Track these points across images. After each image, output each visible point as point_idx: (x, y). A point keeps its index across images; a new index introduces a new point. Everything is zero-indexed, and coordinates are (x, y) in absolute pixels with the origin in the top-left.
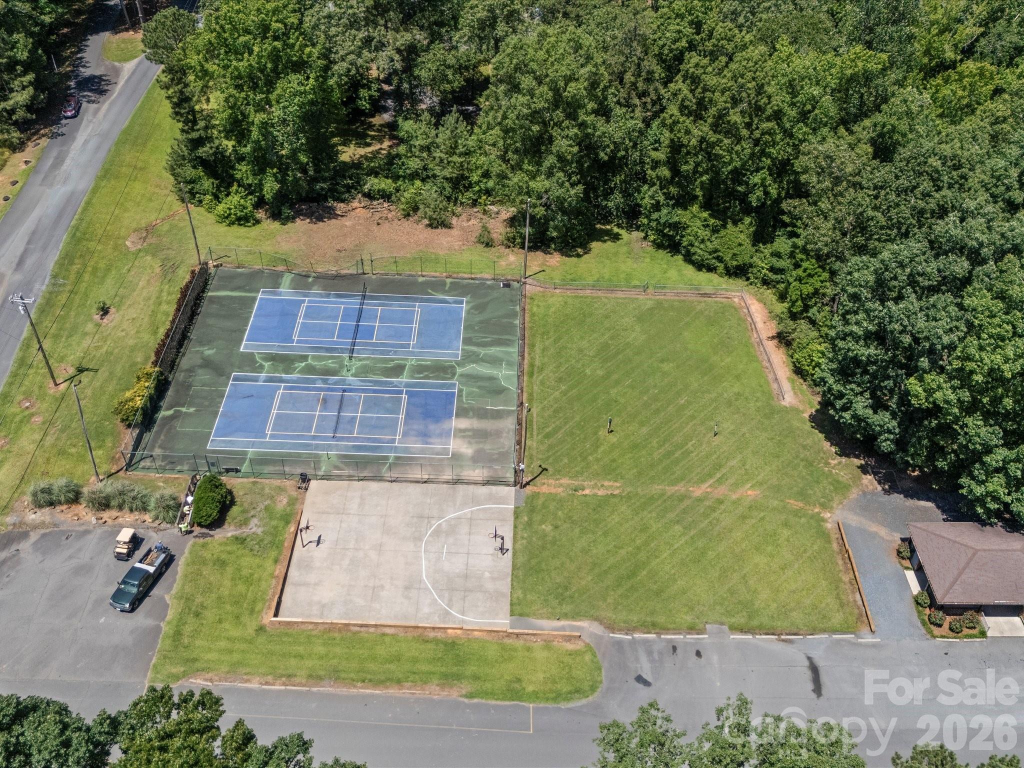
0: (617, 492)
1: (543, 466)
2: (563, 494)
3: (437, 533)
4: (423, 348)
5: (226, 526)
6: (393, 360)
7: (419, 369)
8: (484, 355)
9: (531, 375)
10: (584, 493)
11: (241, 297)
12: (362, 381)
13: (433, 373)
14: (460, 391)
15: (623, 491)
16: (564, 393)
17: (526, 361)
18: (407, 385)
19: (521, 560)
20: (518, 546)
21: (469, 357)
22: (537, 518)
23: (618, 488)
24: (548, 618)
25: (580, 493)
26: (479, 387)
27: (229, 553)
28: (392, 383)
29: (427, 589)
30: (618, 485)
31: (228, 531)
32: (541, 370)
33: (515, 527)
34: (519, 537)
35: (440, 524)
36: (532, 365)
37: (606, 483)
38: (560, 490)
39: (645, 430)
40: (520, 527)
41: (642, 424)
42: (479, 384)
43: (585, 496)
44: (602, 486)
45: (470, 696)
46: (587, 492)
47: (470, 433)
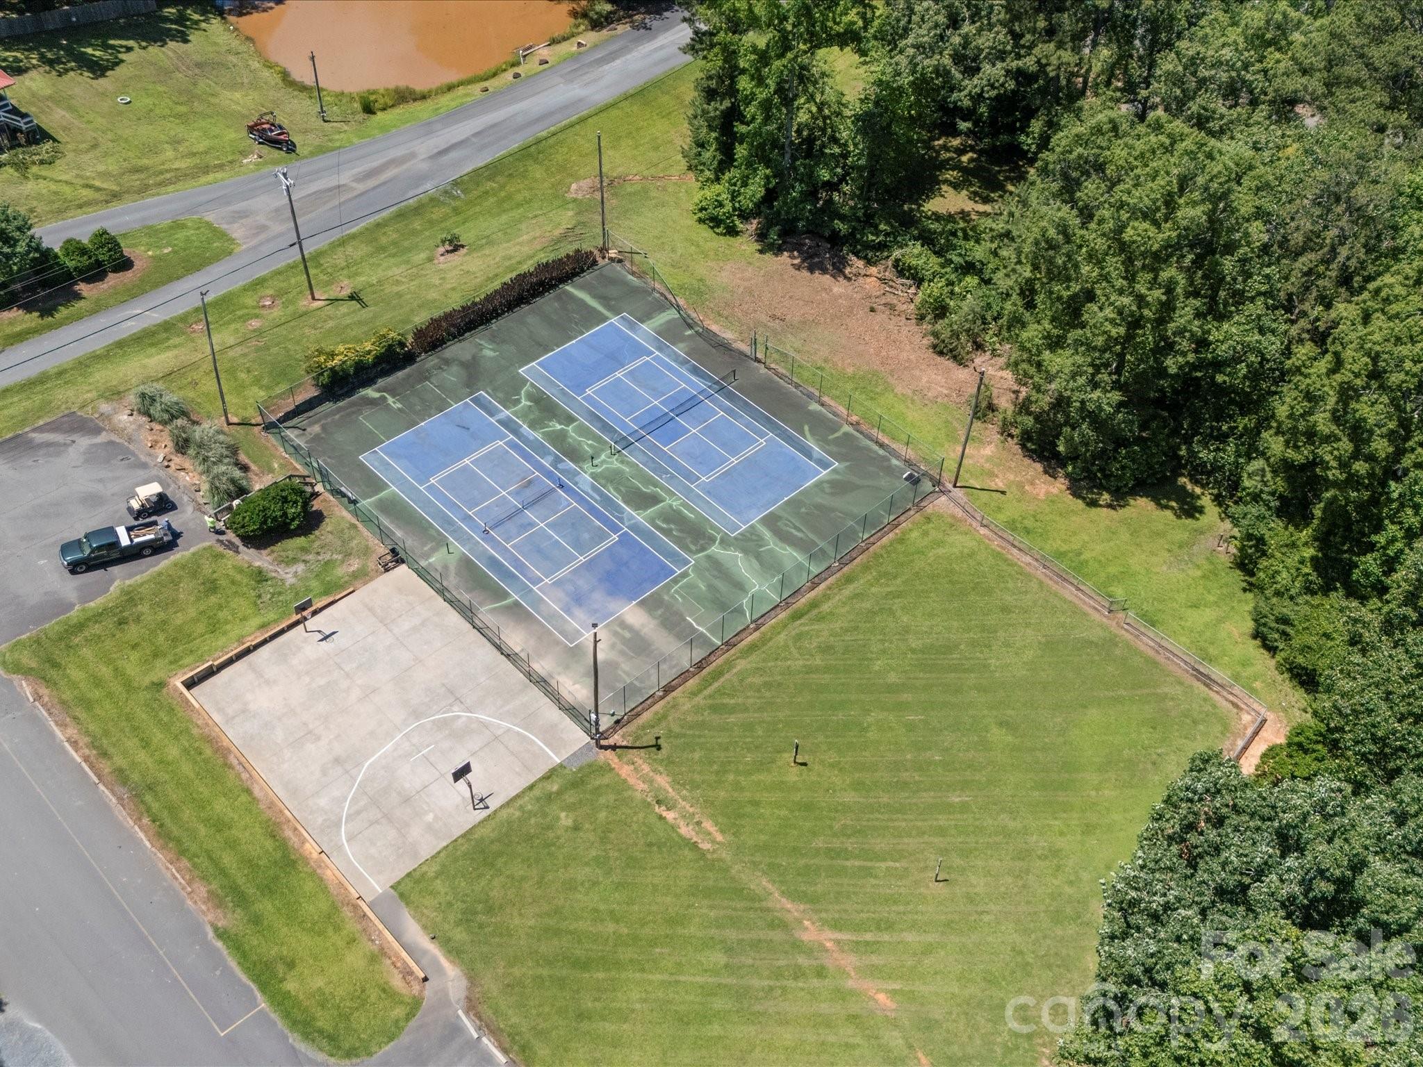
0: (705, 846)
1: (660, 742)
2: (638, 795)
3: (442, 725)
4: (709, 493)
5: (264, 552)
6: (656, 484)
7: (674, 517)
8: (771, 551)
9: (797, 616)
10: (664, 814)
11: (594, 309)
12: (594, 488)
13: (681, 531)
14: (684, 575)
15: (714, 851)
16: (810, 670)
17: (813, 594)
18: (636, 528)
19: (485, 832)
20: (504, 814)
21: (749, 543)
22: (571, 797)
23: (714, 841)
24: (425, 927)
25: (661, 810)
26: (710, 587)
27: (233, 582)
28: (621, 510)
29: (354, 779)
30: (719, 838)
31: (260, 559)
32: (821, 618)
33: (531, 787)
34: (520, 802)
35: (459, 717)
36: (814, 604)
37: (708, 825)
38: (642, 786)
39: (850, 797)
40: (537, 792)
41: (858, 786)
42: (719, 584)
43: (661, 818)
44: (699, 823)
45: (221, 934)
46: (670, 816)
47: (627, 635)
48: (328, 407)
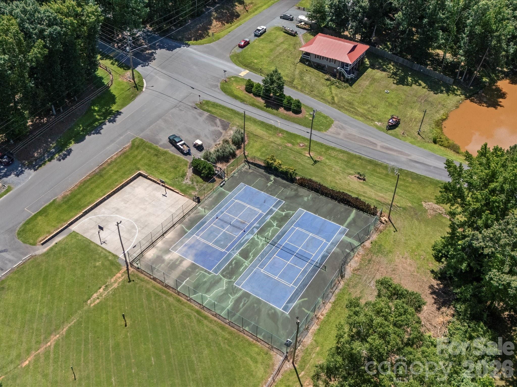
0: (89, 302)
1: (132, 282)
2: (109, 280)
3: (133, 227)
4: (255, 273)
5: (192, 174)
6: (254, 256)
7: (238, 264)
8: (229, 298)
9: (198, 312)
10: (102, 288)
11: (347, 220)
12: (247, 240)
13: (232, 268)
14: (209, 273)
15: (87, 305)
17: (211, 316)
18: (230, 255)
19: (92, 245)
20: (99, 248)
21: (231, 290)
22: (107, 263)
23: (91, 304)
24: (60, 241)
25: (103, 287)
26: (205, 282)
28: (237, 249)
30: (92, 305)
31: (190, 172)
32: (199, 321)
33: (110, 252)
34: (104, 251)
35: (136, 230)
36: (206, 318)
37: (98, 301)
38: (113, 280)
39: (111, 343)
40: (108, 254)
41: (117, 345)
42: (208, 284)
43: (100, 288)
44: (98, 298)
45: (54, 201)
46: (101, 290)
47: (177, 263)
48: (262, 171)
